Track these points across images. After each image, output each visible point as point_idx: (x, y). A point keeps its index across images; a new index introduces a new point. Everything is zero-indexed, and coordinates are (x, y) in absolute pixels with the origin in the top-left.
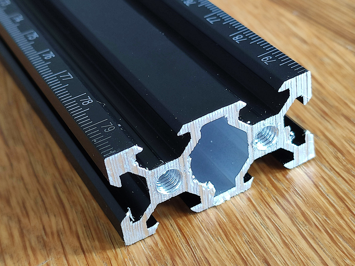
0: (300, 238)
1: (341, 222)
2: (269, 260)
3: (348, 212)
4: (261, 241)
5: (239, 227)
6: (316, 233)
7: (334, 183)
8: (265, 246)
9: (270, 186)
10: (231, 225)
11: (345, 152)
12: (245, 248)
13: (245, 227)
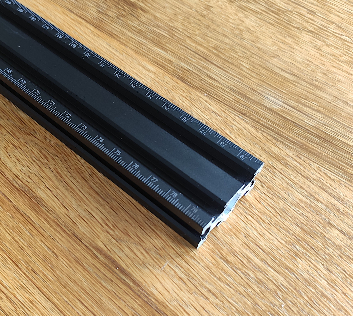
0: (265, 231)
1: (277, 220)
2: (257, 244)
3: (277, 214)
4: (250, 235)
5: (238, 230)
6: (270, 227)
7: (266, 200)
8: (253, 238)
9: (241, 206)
10: (234, 229)
11: (264, 182)
12: (246, 240)
13: (241, 229)
